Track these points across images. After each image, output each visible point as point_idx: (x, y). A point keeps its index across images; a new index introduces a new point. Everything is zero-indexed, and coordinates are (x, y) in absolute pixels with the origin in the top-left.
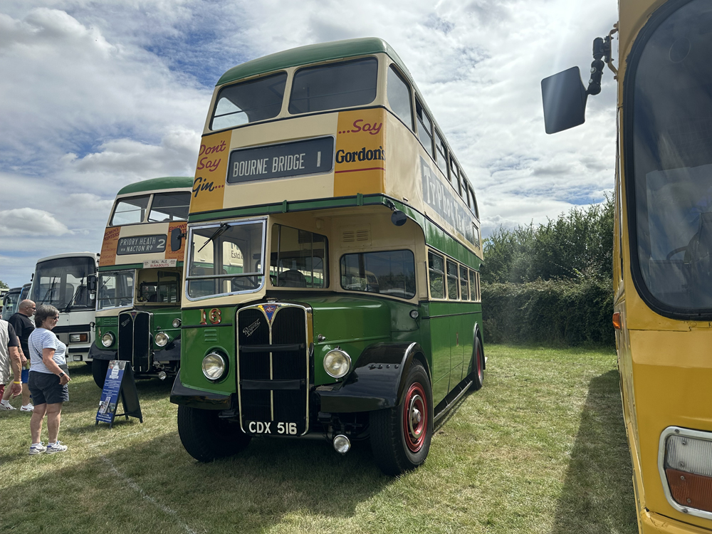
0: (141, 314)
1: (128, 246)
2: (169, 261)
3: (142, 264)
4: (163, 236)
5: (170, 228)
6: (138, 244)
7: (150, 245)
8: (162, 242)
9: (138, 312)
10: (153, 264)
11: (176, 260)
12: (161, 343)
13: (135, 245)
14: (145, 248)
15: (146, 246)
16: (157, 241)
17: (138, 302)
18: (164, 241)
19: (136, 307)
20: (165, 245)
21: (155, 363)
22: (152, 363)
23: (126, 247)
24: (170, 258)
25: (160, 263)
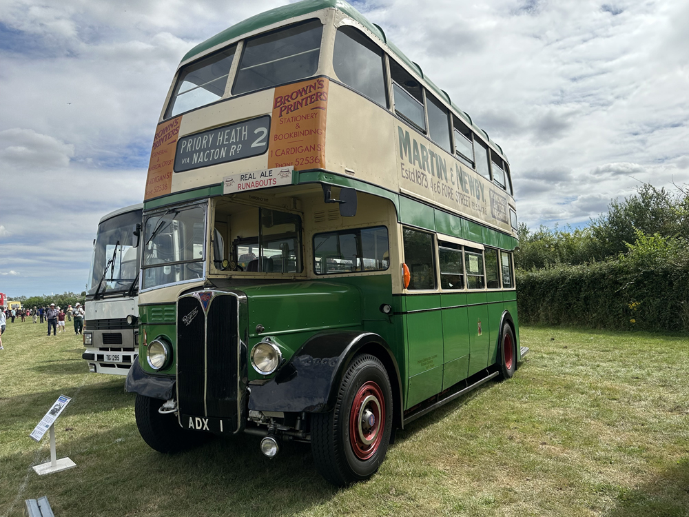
0: (220, 298)
1: (196, 151)
2: (276, 171)
3: (220, 185)
4: (263, 119)
5: (276, 100)
6: (214, 146)
7: (236, 144)
8: (262, 133)
9: (214, 293)
10: (244, 182)
11: (291, 168)
12: (265, 366)
13: (208, 148)
14: (228, 152)
15: (229, 146)
16: (251, 132)
17: (215, 271)
18: (265, 131)
19: (211, 283)
20: (268, 139)
21: (254, 414)
22: (245, 414)
23: (190, 155)
24: (278, 165)
25: (258, 179)
